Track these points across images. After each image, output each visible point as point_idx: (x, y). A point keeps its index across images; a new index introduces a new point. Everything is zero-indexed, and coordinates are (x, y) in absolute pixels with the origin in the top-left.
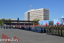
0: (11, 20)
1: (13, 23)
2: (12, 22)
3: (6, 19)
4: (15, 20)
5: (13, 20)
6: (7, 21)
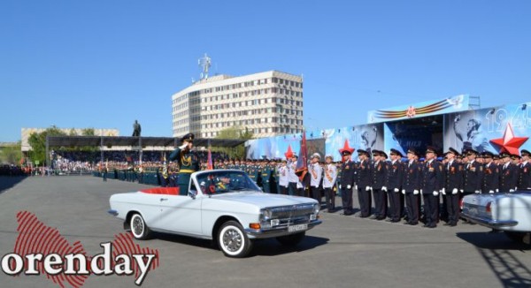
0: (99, 133)
1: (106, 152)
2: (105, 148)
3: (68, 132)
4: (117, 134)
5: (106, 135)
6: (74, 140)
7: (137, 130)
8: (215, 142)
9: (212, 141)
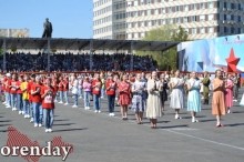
7: (48, 30)
8: (139, 45)
9: (135, 43)
